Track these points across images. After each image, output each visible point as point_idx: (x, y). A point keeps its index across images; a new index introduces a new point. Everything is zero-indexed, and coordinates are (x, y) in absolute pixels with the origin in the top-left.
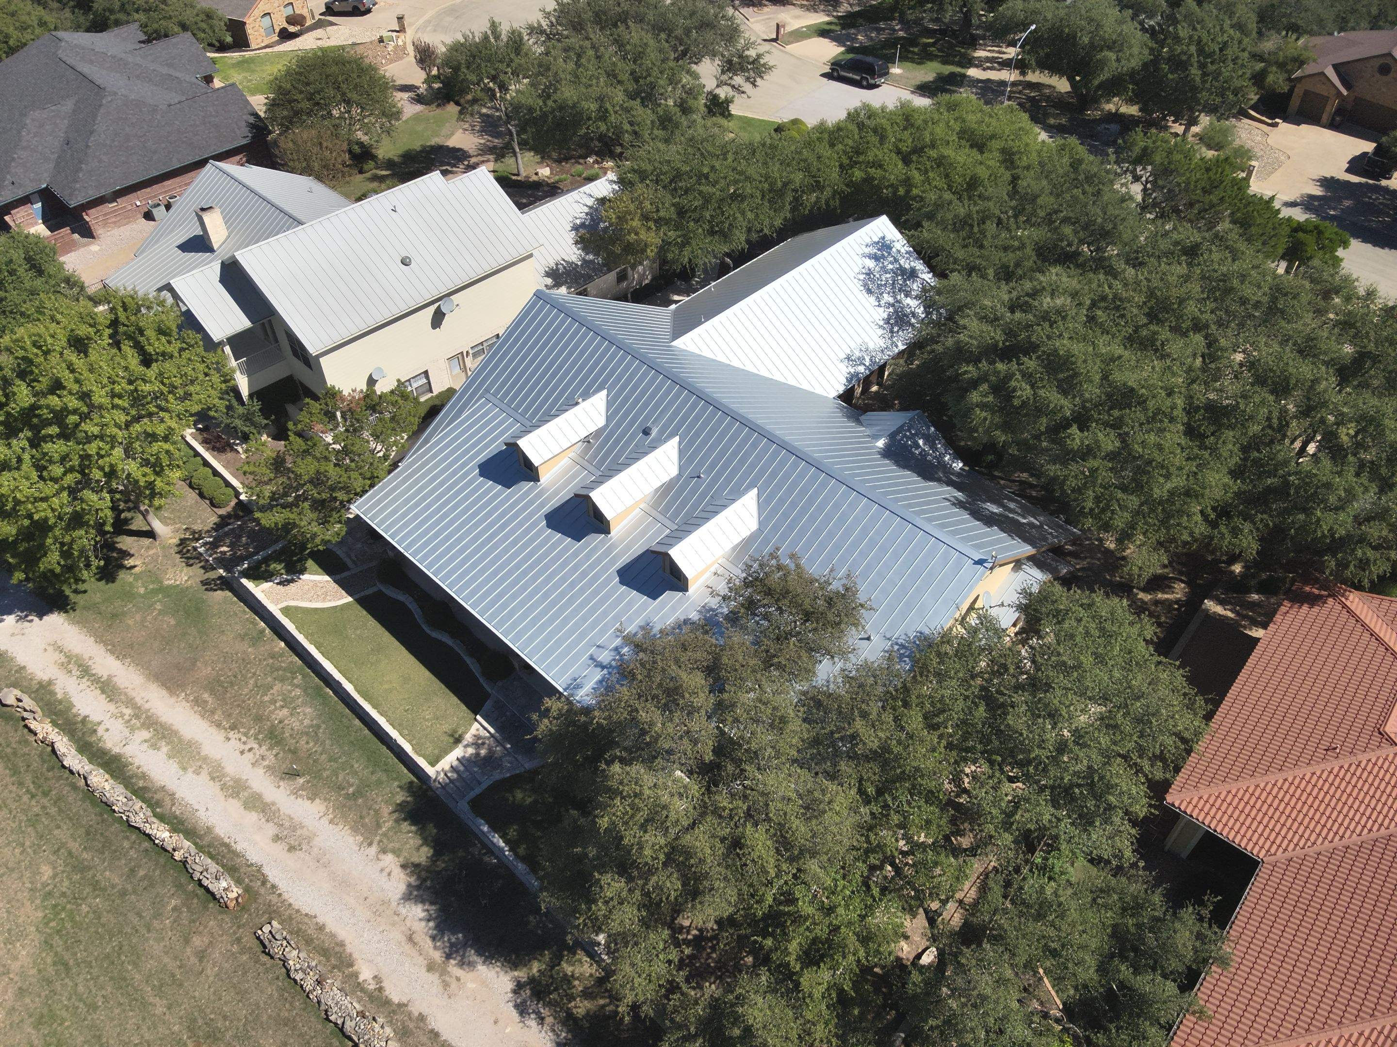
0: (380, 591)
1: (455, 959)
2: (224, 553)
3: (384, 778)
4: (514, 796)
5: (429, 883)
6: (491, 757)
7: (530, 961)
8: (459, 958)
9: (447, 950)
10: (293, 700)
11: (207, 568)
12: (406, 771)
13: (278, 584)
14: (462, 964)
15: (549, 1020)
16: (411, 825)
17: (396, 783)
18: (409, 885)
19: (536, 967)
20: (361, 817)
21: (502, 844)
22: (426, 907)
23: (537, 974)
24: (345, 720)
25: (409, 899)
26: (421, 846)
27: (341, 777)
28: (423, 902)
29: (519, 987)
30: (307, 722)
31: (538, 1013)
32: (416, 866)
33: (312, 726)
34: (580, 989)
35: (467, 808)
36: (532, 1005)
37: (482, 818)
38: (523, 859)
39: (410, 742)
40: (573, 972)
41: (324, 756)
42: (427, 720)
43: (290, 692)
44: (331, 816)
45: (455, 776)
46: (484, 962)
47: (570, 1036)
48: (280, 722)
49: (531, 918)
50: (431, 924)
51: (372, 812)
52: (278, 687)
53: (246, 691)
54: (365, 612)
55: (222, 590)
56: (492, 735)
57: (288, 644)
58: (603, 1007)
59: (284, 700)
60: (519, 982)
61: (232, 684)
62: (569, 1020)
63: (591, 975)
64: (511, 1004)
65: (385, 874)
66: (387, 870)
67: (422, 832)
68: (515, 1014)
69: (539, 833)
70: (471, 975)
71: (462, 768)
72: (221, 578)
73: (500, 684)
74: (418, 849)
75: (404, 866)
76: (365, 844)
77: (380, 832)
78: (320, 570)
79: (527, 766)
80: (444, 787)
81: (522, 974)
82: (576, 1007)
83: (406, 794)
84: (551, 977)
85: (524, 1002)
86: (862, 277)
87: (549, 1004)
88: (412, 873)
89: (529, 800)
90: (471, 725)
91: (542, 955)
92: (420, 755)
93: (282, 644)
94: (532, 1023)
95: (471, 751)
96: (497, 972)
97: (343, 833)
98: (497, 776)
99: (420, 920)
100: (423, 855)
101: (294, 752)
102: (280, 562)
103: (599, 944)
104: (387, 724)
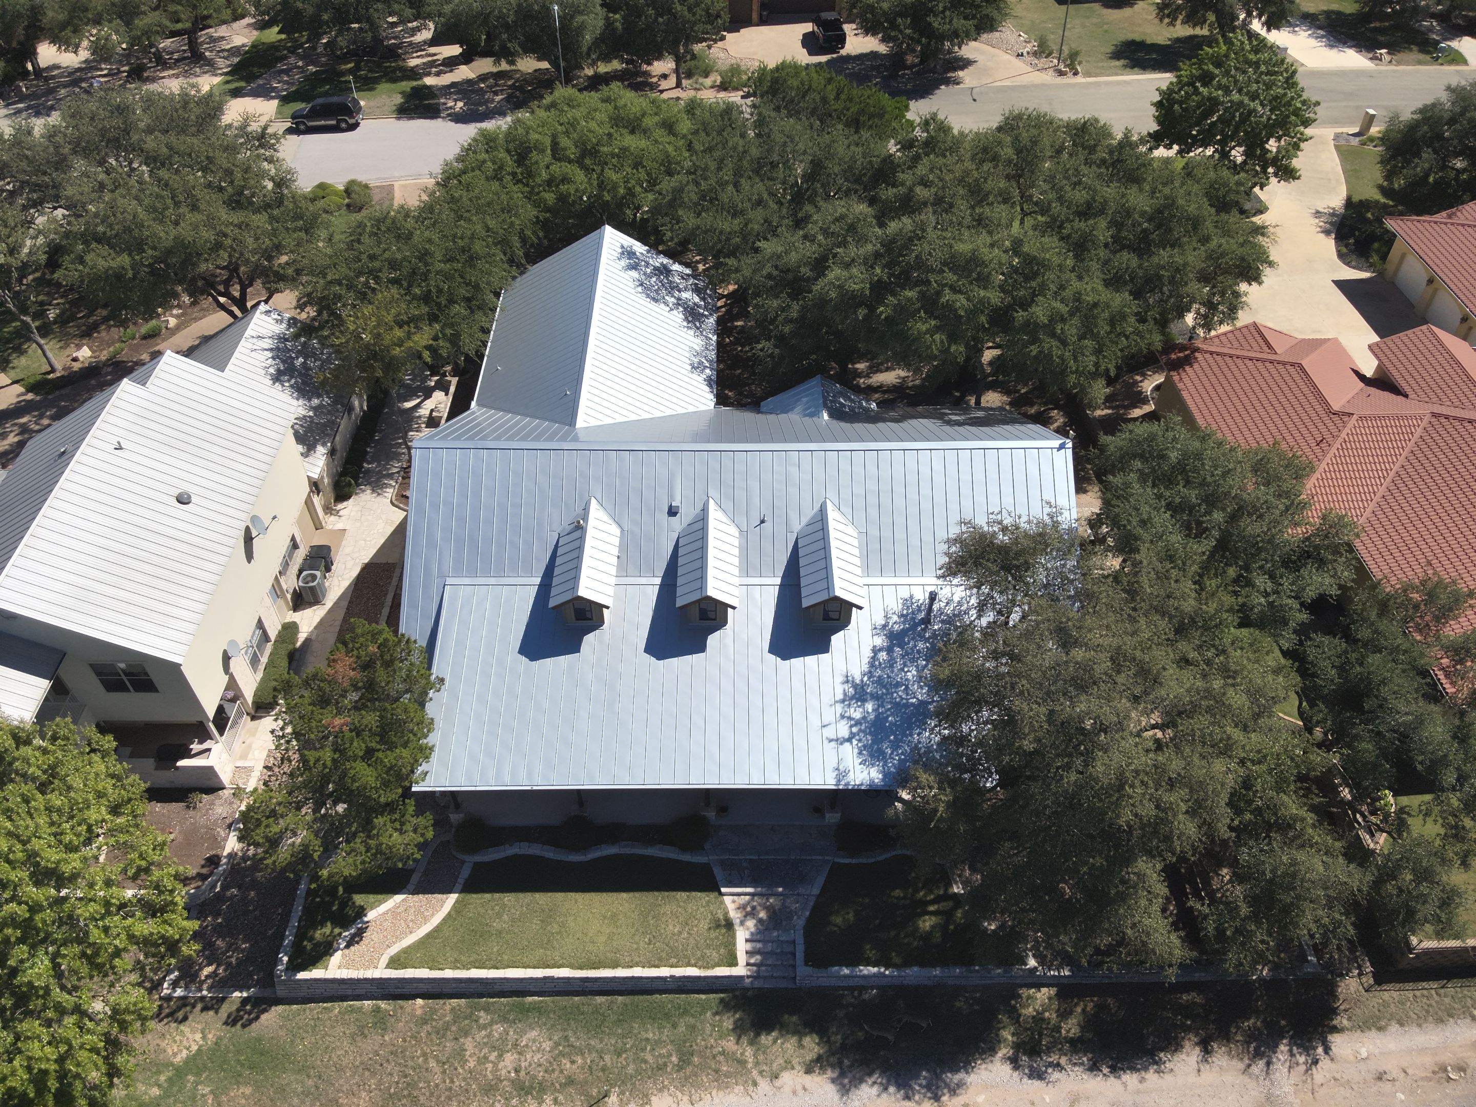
0: (476, 864)
1: (944, 1094)
2: (214, 974)
3: (692, 1021)
4: (835, 925)
5: (846, 1062)
6: (774, 912)
7: (997, 1035)
8: (945, 1091)
9: (929, 1095)
10: (503, 1039)
11: (211, 1006)
12: (703, 997)
13: (348, 946)
14: (953, 1092)
15: (1063, 1061)
16: (768, 1034)
17: (709, 1014)
18: (833, 1081)
19: (1007, 1035)
20: (717, 1071)
21: (875, 970)
22: (870, 1082)
23: (1015, 1039)
24: (585, 1009)
25: (848, 1091)
26: (800, 1040)
27: (650, 1058)
28: (862, 1081)
29: (1014, 1062)
30: (547, 1045)
31: (1051, 1065)
32: (819, 1059)
33: (557, 1044)
34: (1054, 1016)
35: (809, 970)
36: (1038, 1064)
37: (833, 966)
38: (906, 964)
39: (689, 965)
40: (1035, 1010)
41: (607, 1058)
42: (680, 933)
43: (489, 1036)
44: (686, 1098)
45: (759, 957)
46: (967, 1073)
47: (1090, 1056)
48: (517, 1071)
49: (958, 1004)
50: (892, 1089)
51: (722, 1058)
52: (469, 1044)
53: (438, 1079)
54: (488, 896)
55: (265, 1011)
56: (752, 895)
57: (424, 996)
58: (1084, 1010)
59: (494, 1048)
60: (1009, 1058)
61: (411, 1085)
62: (1076, 1046)
63: (1050, 998)
64: (1025, 1080)
65: (801, 1092)
66: (799, 1088)
67: (785, 1030)
68: (1037, 1083)
69: (893, 933)
70: (971, 1090)
71: (759, 945)
72: (245, 1001)
73: (707, 846)
74: (801, 1046)
75: (809, 1071)
76: (751, 1088)
77: (750, 1066)
78: (380, 897)
79: (816, 891)
80: (755, 977)
81: (1004, 1051)
82: (1068, 1032)
83: (730, 1014)
84: (1027, 1029)
85: (1031, 1068)
86: (640, 289)
87: (1049, 1051)
88: (823, 1069)
89: (851, 916)
90: (722, 902)
91: (1000, 1022)
92: (713, 967)
93: (420, 1001)
94: (1055, 1075)
95: (751, 923)
96: (986, 1069)
97: (716, 1100)
98: (800, 922)
99: (879, 1096)
100: (812, 1046)
101: (570, 1082)
102: (322, 924)
103: (1036, 968)
104: (646, 970)
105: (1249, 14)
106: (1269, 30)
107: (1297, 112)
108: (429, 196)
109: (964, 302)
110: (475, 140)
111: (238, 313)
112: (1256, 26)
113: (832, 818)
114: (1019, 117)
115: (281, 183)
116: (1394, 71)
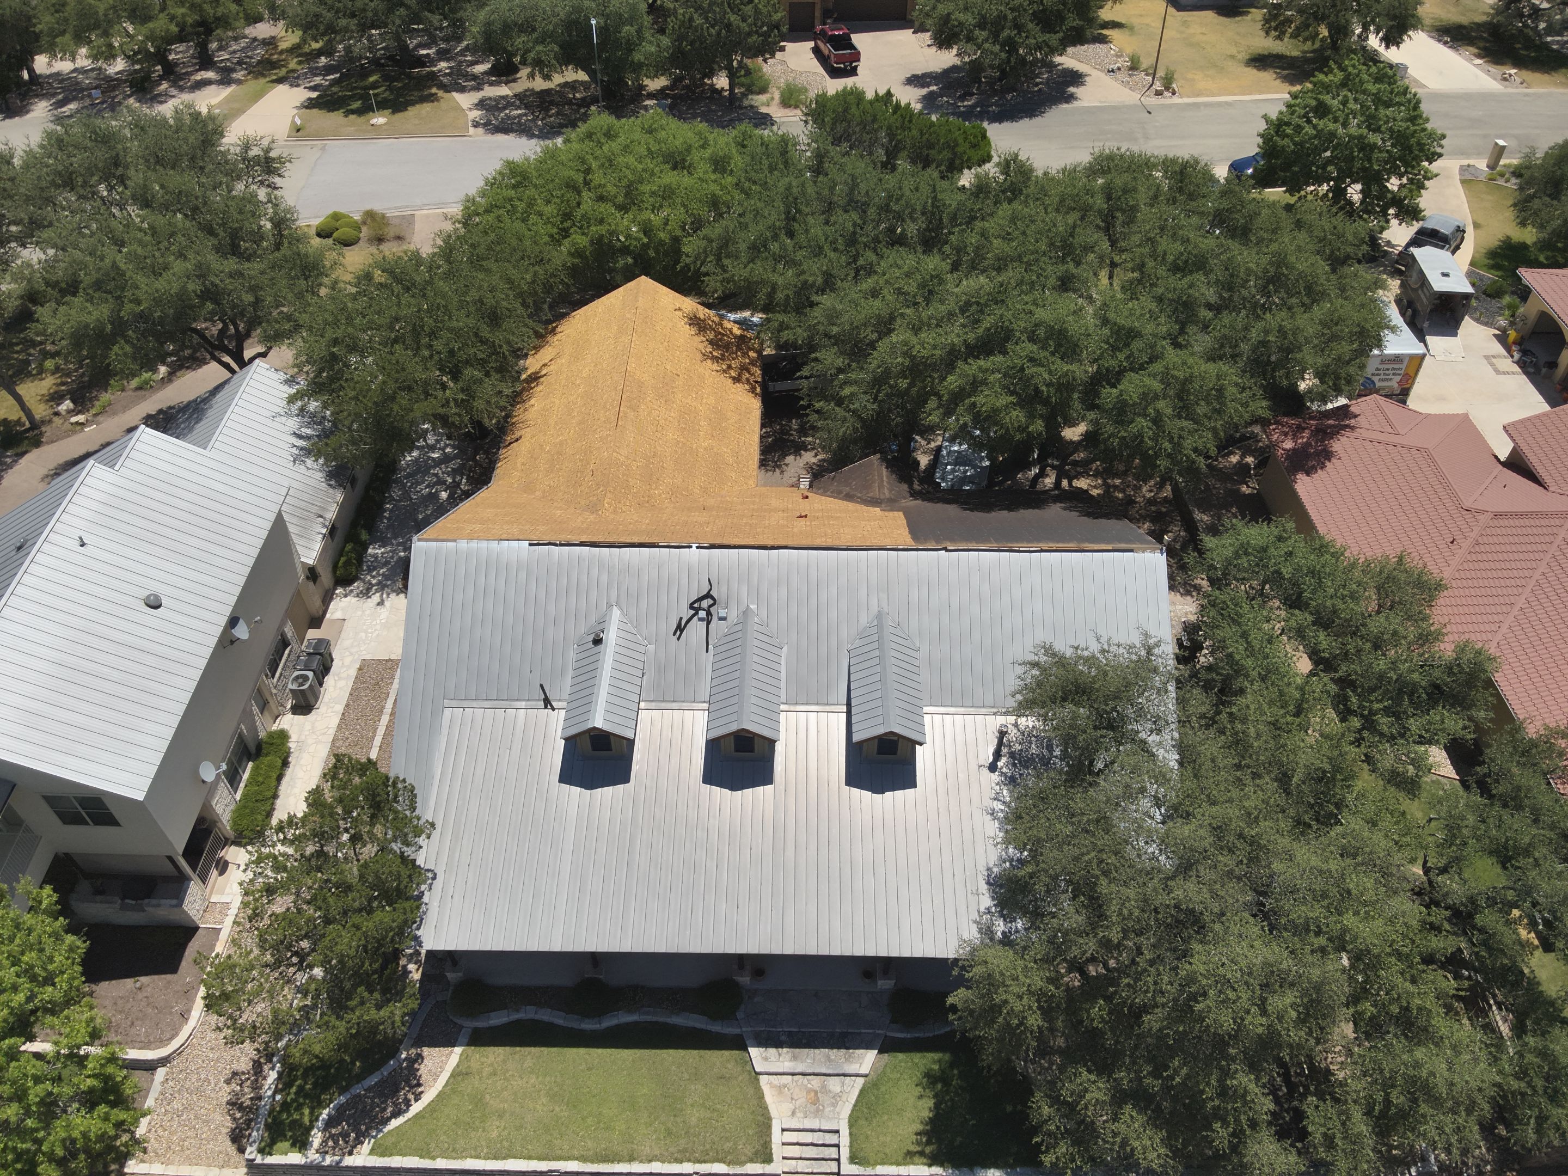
0: (475, 1030)
6: (816, 1097)
37: (883, 1164)
39: (716, 1160)
42: (707, 1121)
45: (799, 1150)
56: (792, 1074)
73: (740, 1015)
79: (865, 1072)
90: (756, 1086)
92: (742, 1163)
98: (845, 1108)
104: (666, 1165)
105: (1366, 29)
106: (1387, 47)
107: (1421, 146)
108: (444, 241)
109: (1046, 376)
110: (500, 173)
111: (233, 365)
112: (1374, 42)
113: (885, 984)
114: (1111, 157)
115: (280, 223)
116: (1527, 95)
